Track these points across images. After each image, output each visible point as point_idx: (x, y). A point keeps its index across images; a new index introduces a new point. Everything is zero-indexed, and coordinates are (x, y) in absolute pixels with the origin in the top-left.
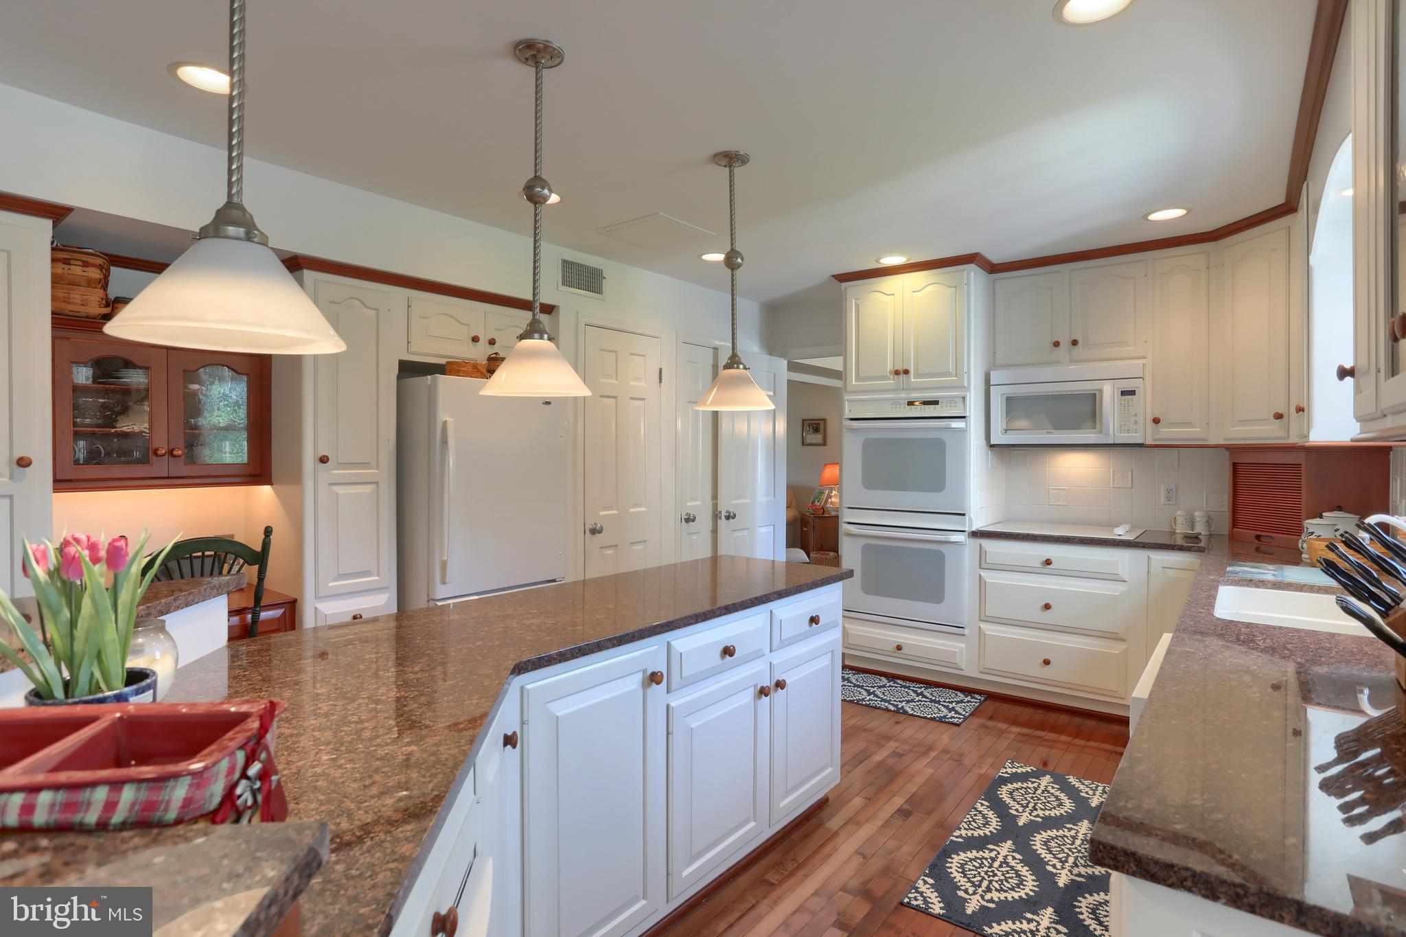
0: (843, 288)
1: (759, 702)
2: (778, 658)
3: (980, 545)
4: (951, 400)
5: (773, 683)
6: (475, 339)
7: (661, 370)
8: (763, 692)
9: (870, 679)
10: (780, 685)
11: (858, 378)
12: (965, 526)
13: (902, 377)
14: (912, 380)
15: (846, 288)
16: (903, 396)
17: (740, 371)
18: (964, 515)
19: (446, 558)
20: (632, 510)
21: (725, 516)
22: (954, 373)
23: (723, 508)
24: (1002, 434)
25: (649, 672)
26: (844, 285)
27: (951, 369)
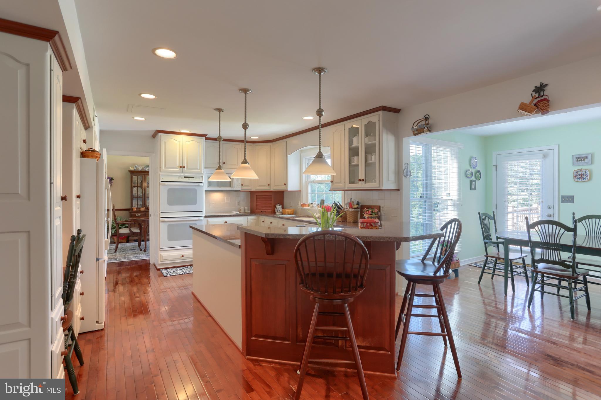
0: (160, 135)
3: (207, 220)
4: (198, 177)
6: (84, 141)
11: (164, 168)
12: (202, 214)
13: (182, 168)
14: (186, 170)
16: (182, 174)
18: (202, 211)
22: (199, 169)
24: (207, 187)
27: (199, 167)
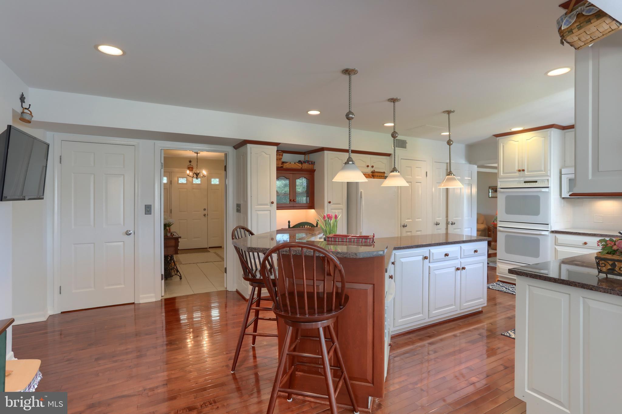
0: (497, 139)
1: (457, 272)
2: (463, 260)
3: (555, 236)
4: (543, 181)
5: (461, 267)
6: (368, 166)
7: (427, 172)
8: (458, 269)
9: (509, 285)
10: (464, 268)
11: (503, 173)
12: (548, 228)
13: (522, 172)
14: (526, 173)
15: (499, 139)
17: (452, 176)
18: (548, 224)
19: (361, 231)
20: (416, 220)
21: (451, 224)
23: (450, 220)
24: (567, 193)
25: (424, 256)
26: (498, 138)
27: (543, 169)
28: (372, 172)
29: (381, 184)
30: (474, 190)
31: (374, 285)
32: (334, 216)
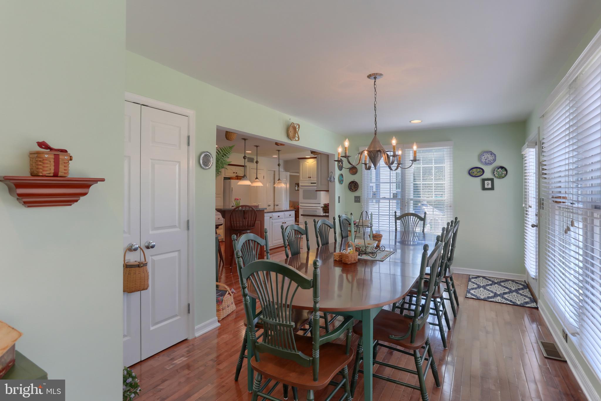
0: (299, 161)
2: (285, 219)
6: (234, 173)
7: (264, 176)
8: (283, 223)
10: (285, 223)
11: (302, 178)
13: (310, 178)
14: (312, 179)
16: (310, 182)
18: (320, 204)
23: (276, 204)
28: (236, 176)
29: (238, 183)
30: (288, 186)
31: (261, 221)
32: (239, 199)
